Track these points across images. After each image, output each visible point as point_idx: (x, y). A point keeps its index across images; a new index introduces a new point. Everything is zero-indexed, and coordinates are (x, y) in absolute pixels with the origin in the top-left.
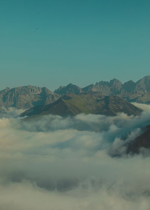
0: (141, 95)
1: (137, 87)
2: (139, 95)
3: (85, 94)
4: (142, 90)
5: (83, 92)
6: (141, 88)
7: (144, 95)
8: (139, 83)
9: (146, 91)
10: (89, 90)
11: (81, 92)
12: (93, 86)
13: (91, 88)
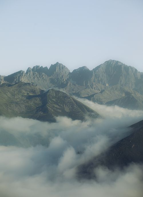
0: (99, 90)
1: (93, 78)
2: (96, 91)
3: (9, 85)
4: (101, 83)
5: (6, 82)
6: (100, 79)
7: (104, 90)
8: (97, 70)
9: (107, 85)
10: (15, 79)
11: (2, 82)
12: (23, 73)
13: (19, 77)
